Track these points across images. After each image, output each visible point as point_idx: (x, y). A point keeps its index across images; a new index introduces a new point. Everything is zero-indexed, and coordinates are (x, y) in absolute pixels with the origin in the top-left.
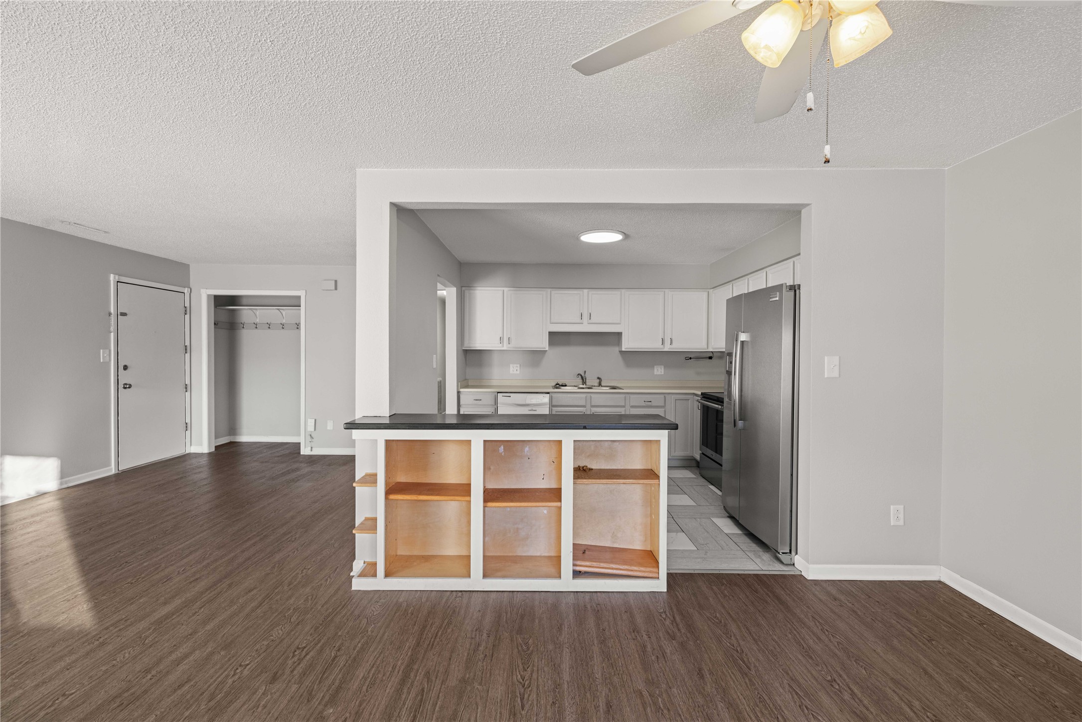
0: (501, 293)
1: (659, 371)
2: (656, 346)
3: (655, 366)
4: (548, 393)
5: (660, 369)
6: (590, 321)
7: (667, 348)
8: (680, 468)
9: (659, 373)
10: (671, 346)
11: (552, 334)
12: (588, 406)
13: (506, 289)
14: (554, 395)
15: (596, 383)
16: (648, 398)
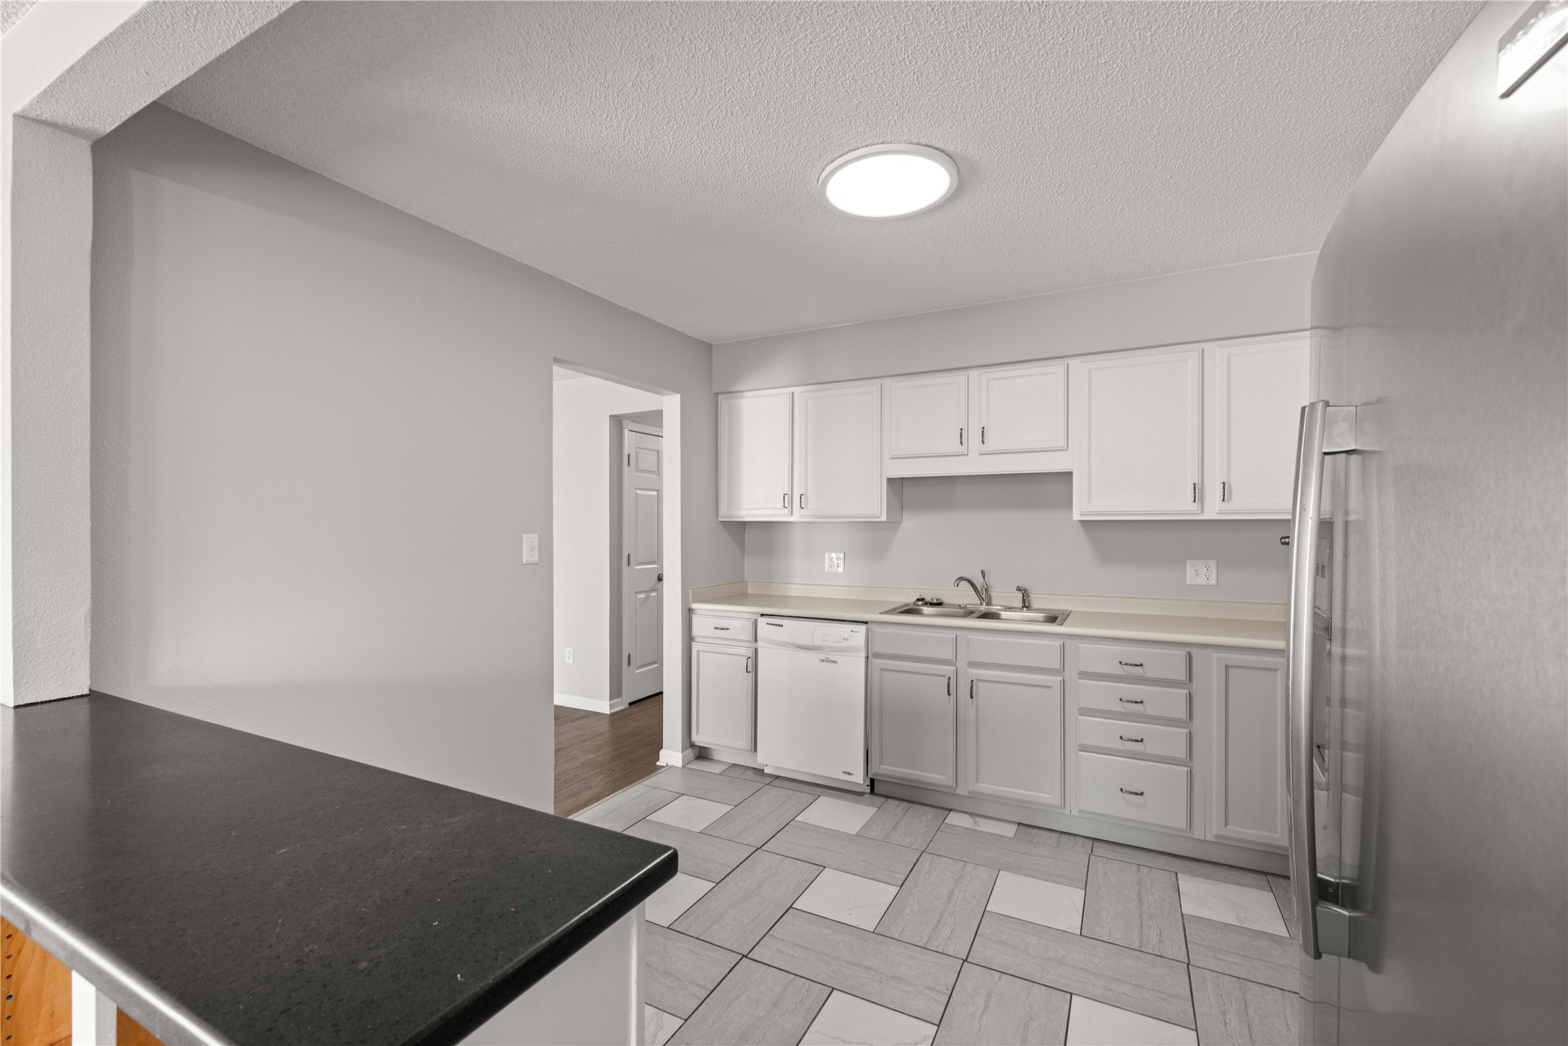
0: (787, 400)
1: (1201, 574)
2: (1180, 506)
3: (1188, 562)
4: (866, 623)
5: (1203, 571)
6: (986, 448)
7: (1213, 509)
8: (1249, 877)
9: (1201, 581)
10: (1226, 506)
11: (896, 484)
12: (962, 663)
13: (797, 390)
14: (877, 629)
15: (1017, 600)
16: (1133, 653)
